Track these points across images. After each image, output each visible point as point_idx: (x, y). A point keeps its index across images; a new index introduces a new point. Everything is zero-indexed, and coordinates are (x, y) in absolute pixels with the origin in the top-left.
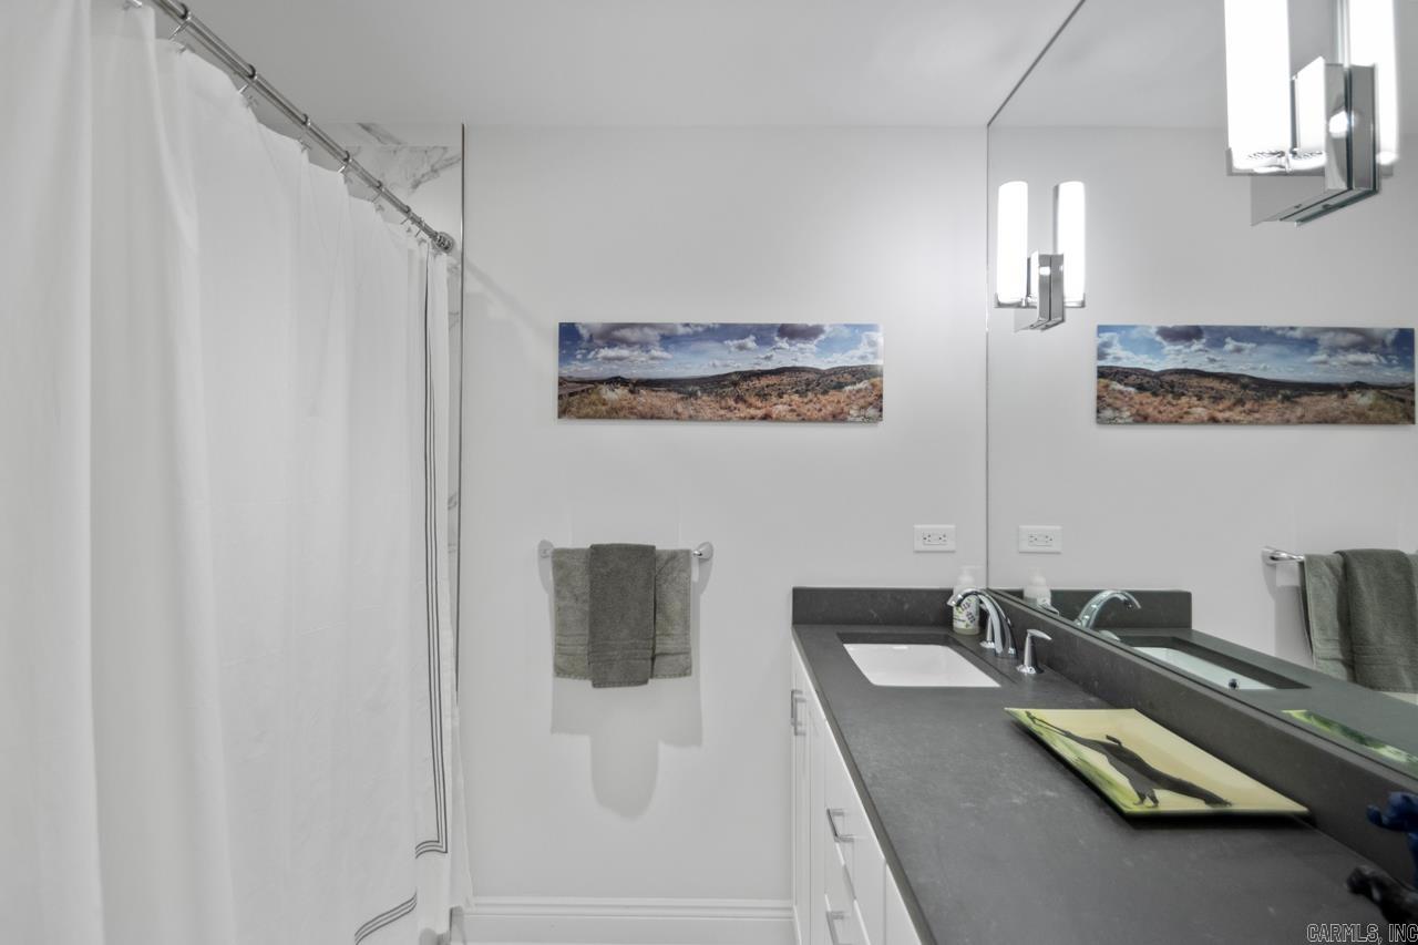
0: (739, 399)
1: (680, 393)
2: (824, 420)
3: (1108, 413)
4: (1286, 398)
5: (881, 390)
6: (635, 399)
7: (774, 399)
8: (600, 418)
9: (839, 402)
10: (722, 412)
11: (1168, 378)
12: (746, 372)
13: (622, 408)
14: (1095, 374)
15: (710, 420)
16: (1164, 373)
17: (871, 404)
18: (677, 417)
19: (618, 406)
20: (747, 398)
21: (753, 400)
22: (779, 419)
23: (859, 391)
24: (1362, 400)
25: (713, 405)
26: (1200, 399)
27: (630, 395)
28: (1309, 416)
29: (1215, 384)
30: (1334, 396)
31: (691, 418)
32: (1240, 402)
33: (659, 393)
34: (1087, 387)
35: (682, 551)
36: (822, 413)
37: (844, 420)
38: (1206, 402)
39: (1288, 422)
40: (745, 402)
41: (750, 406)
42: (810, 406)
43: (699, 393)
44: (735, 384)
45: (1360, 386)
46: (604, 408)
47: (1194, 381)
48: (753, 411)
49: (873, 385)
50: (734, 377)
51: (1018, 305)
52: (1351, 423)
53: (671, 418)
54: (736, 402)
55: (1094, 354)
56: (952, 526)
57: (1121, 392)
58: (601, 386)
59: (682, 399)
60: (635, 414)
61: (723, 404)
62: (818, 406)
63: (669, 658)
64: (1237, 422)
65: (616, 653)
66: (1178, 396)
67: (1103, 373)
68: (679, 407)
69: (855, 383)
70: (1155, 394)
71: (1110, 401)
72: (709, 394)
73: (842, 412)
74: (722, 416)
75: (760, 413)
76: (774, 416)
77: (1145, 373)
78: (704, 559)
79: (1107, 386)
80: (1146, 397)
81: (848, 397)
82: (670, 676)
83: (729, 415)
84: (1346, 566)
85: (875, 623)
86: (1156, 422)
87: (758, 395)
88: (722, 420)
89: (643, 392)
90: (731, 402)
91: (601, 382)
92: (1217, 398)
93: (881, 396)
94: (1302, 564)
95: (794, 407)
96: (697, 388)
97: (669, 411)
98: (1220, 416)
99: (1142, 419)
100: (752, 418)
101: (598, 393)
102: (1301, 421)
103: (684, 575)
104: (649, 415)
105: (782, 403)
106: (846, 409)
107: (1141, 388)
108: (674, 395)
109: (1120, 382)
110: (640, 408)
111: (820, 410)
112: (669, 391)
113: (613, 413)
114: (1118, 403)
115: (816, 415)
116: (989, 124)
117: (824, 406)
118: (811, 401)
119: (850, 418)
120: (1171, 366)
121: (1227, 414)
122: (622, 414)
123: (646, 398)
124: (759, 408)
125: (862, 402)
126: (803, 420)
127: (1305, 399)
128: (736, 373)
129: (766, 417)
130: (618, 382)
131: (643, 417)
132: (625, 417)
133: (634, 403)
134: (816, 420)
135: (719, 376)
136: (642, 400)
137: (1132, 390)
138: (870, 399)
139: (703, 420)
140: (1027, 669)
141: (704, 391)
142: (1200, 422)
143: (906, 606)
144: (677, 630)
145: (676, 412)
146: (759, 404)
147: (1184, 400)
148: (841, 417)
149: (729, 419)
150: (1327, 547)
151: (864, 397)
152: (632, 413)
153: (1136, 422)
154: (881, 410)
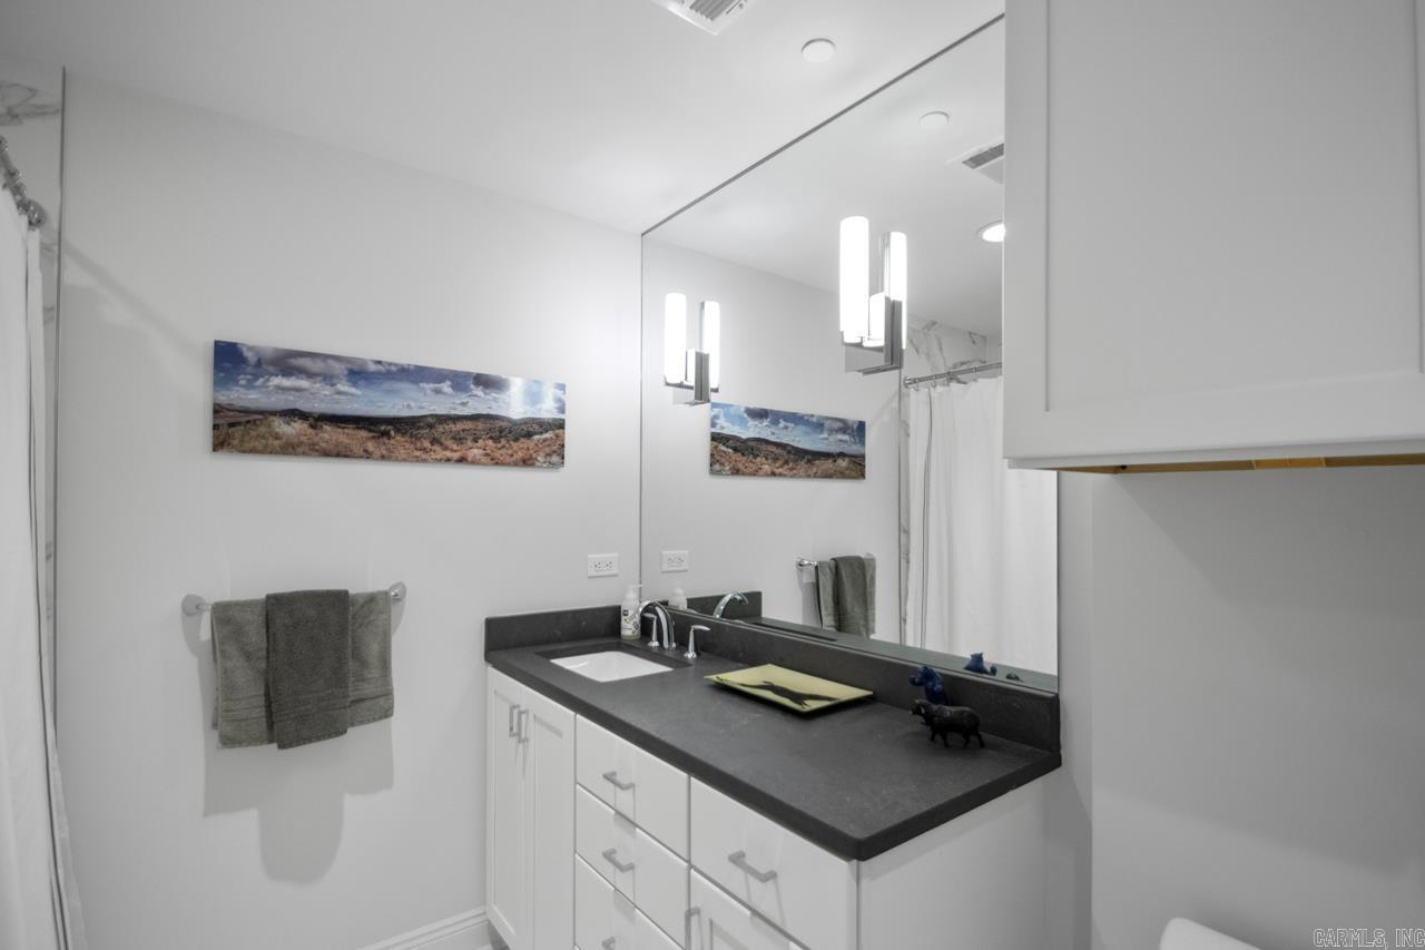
0: (435, 441)
1: (370, 431)
2: (516, 464)
3: (717, 467)
4: (809, 461)
5: (563, 440)
6: (317, 434)
7: (469, 443)
8: (271, 453)
9: (528, 449)
10: (418, 453)
11: (751, 444)
12: (443, 416)
13: (300, 444)
14: (709, 438)
15: (405, 460)
16: (748, 439)
17: (554, 452)
18: (368, 455)
19: (296, 441)
20: (443, 440)
21: (449, 443)
22: (474, 462)
23: (545, 440)
24: (843, 463)
25: (408, 446)
26: (767, 459)
27: (310, 431)
28: (819, 472)
29: (774, 449)
30: (830, 461)
31: (383, 457)
32: (786, 462)
33: (346, 431)
34: (704, 447)
35: (380, 593)
36: (513, 459)
37: (532, 465)
38: (770, 461)
39: (809, 476)
40: (441, 444)
41: (446, 448)
42: (502, 451)
43: (392, 433)
44: (431, 426)
45: (842, 455)
46: (277, 443)
47: (764, 447)
48: (448, 454)
49: (557, 436)
50: (430, 420)
51: (680, 385)
52: (838, 478)
53: (361, 457)
54: (432, 444)
55: (708, 423)
56: (616, 555)
57: (725, 452)
58: (271, 418)
59: (373, 437)
60: (317, 451)
61: (419, 445)
62: (510, 452)
63: (368, 703)
64: (785, 476)
65: (309, 707)
66: (756, 456)
67: (716, 438)
68: (370, 446)
69: (541, 433)
70: (743, 455)
71: (718, 458)
72: (404, 434)
73: (531, 458)
74: (417, 457)
75: (456, 456)
76: (470, 459)
77: (737, 439)
78: (397, 599)
79: (716, 447)
80: (738, 456)
81: (536, 445)
82: (369, 721)
83: (424, 457)
84: (837, 567)
85: (560, 641)
86: (744, 474)
87: (454, 438)
88: (418, 461)
89: (327, 428)
90: (427, 444)
91: (274, 413)
92: (775, 459)
93: (563, 446)
94: (817, 567)
95: (489, 452)
96: (389, 427)
97: (357, 450)
98: (777, 471)
99: (736, 472)
100: (448, 460)
101: (269, 426)
102: (816, 476)
103: (384, 616)
104: (335, 452)
105: (477, 448)
106: (534, 456)
107: (736, 450)
108: (364, 434)
109: (724, 444)
110: (324, 445)
111: (512, 455)
112: (358, 428)
113: (289, 449)
114: (723, 460)
115: (508, 459)
116: (643, 235)
117: (516, 452)
118: (503, 447)
119: (537, 464)
120: (752, 436)
121: (780, 470)
122: (300, 450)
123: (329, 433)
124: (455, 451)
125: (547, 450)
126: (497, 463)
127: (817, 462)
128: (432, 415)
129: (462, 460)
130: (295, 415)
131: (326, 454)
132: (304, 454)
133: (316, 439)
134: (508, 464)
135: (413, 418)
136: (326, 436)
137: (730, 451)
138: (555, 448)
139: (397, 460)
140: (691, 655)
141: (398, 431)
142: (767, 475)
143: (584, 623)
144: (374, 673)
145: (366, 451)
146: (455, 447)
147: (759, 459)
148: (529, 462)
149: (425, 461)
150: (827, 557)
151: (549, 445)
152: (313, 450)
153: (733, 474)
154: (563, 458)
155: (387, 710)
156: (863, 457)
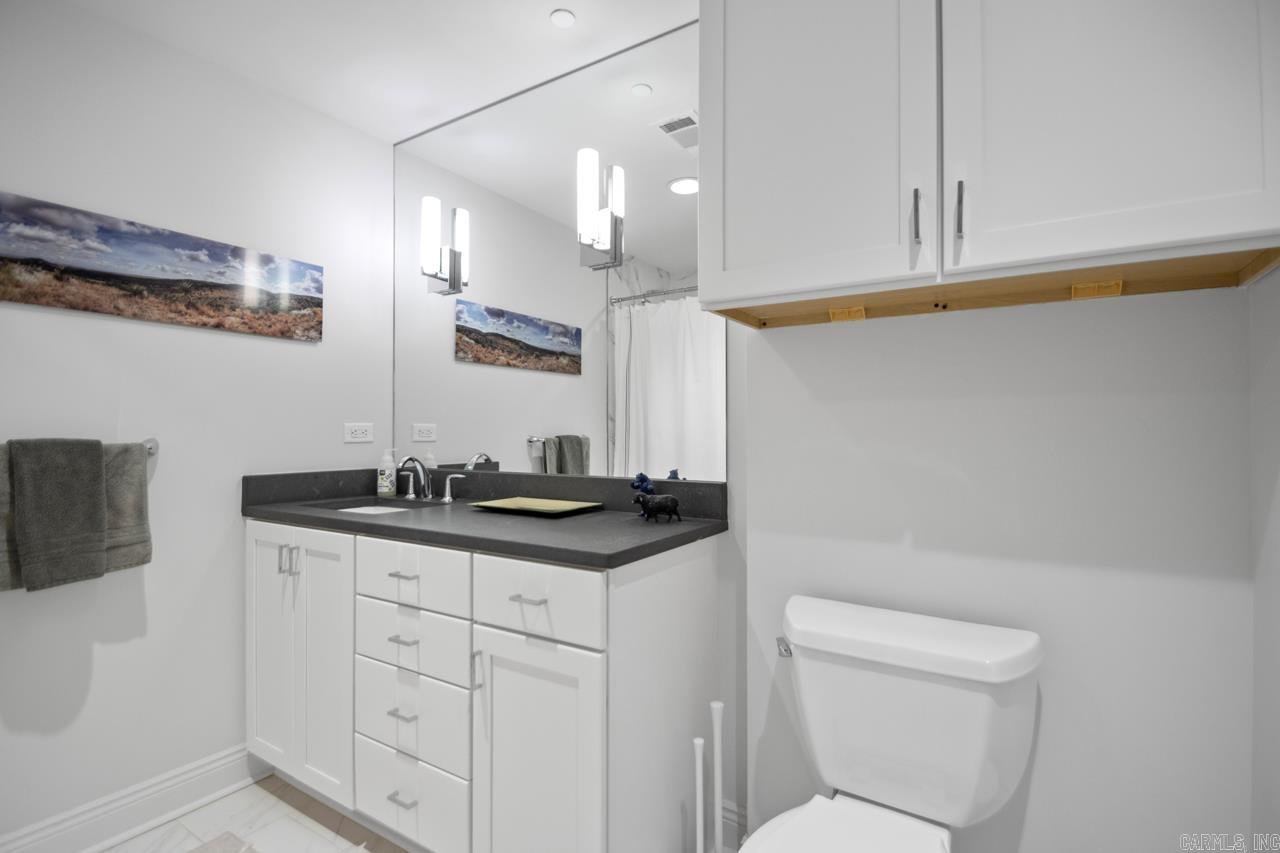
0: (190, 305)
1: (121, 289)
2: (274, 335)
3: (461, 354)
4: (537, 356)
5: (321, 317)
6: (62, 287)
7: (227, 311)
8: (10, 300)
9: (286, 322)
10: (173, 315)
11: (490, 338)
12: (200, 282)
13: (45, 294)
14: (454, 329)
15: (158, 321)
16: (487, 334)
17: (313, 327)
18: (118, 312)
19: (39, 290)
20: (199, 305)
21: (205, 308)
22: (232, 330)
23: (304, 315)
24: (564, 361)
25: (162, 307)
26: (503, 351)
27: (55, 282)
28: (545, 367)
29: (509, 344)
30: (554, 358)
31: (135, 316)
32: (519, 356)
33: (95, 286)
34: (450, 337)
35: (136, 445)
36: (271, 330)
37: (291, 338)
38: (506, 353)
39: (537, 369)
40: (197, 309)
41: (202, 313)
42: (259, 322)
43: (145, 293)
44: (186, 291)
45: (563, 354)
46: (18, 290)
47: (501, 341)
48: (205, 319)
49: (315, 313)
50: (185, 285)
51: (435, 276)
52: (561, 372)
53: (112, 313)
54: (188, 307)
55: (453, 316)
56: (371, 424)
57: (468, 342)
58: (15, 266)
59: (125, 296)
60: (63, 303)
61: (173, 307)
62: (268, 323)
63: (123, 550)
64: (518, 367)
65: (63, 550)
66: (494, 349)
67: (460, 329)
68: (122, 303)
69: (300, 309)
70: (483, 346)
71: (462, 347)
72: (157, 295)
73: (289, 330)
74: (172, 319)
75: (213, 321)
76: (227, 326)
77: (478, 332)
78: (150, 453)
79: (461, 338)
80: (478, 347)
81: (295, 319)
82: (125, 567)
83: (179, 319)
84: (560, 443)
85: (318, 498)
86: (484, 363)
87: (210, 304)
88: (172, 323)
89: (74, 281)
90: (182, 307)
91: (14, 261)
92: (510, 353)
93: (321, 323)
94: (544, 443)
95: (246, 321)
96: (142, 288)
97: (107, 305)
98: (511, 362)
99: (477, 360)
100: (204, 325)
101: (8, 272)
102: (543, 369)
103: (140, 467)
104: (83, 306)
105: (234, 316)
106: (293, 329)
107: (477, 341)
108: (114, 291)
109: (467, 336)
110: (68, 297)
111: (270, 326)
112: (109, 285)
113: (31, 297)
114: (466, 349)
115: (266, 330)
116: (395, 145)
117: (274, 324)
118: (262, 318)
119: (296, 337)
120: (491, 331)
121: (514, 362)
122: (44, 300)
123: (75, 287)
124: (212, 317)
125: (306, 325)
126: (255, 333)
127: (544, 358)
128: (188, 281)
129: (219, 326)
130: (38, 265)
131: (72, 306)
132: (48, 304)
133: (61, 291)
134: (267, 335)
135: (168, 281)
136: (73, 289)
137: (473, 342)
138: (312, 324)
139: (149, 320)
140: (448, 499)
141: (151, 292)
142: (503, 365)
143: (341, 483)
144: (129, 521)
145: (116, 308)
146: (212, 313)
147: (496, 351)
148: (288, 334)
149: (180, 323)
150: (552, 434)
151: (307, 321)
152: (58, 301)
153: (474, 362)
154: (321, 333)
155: (146, 556)
156: (579, 357)
